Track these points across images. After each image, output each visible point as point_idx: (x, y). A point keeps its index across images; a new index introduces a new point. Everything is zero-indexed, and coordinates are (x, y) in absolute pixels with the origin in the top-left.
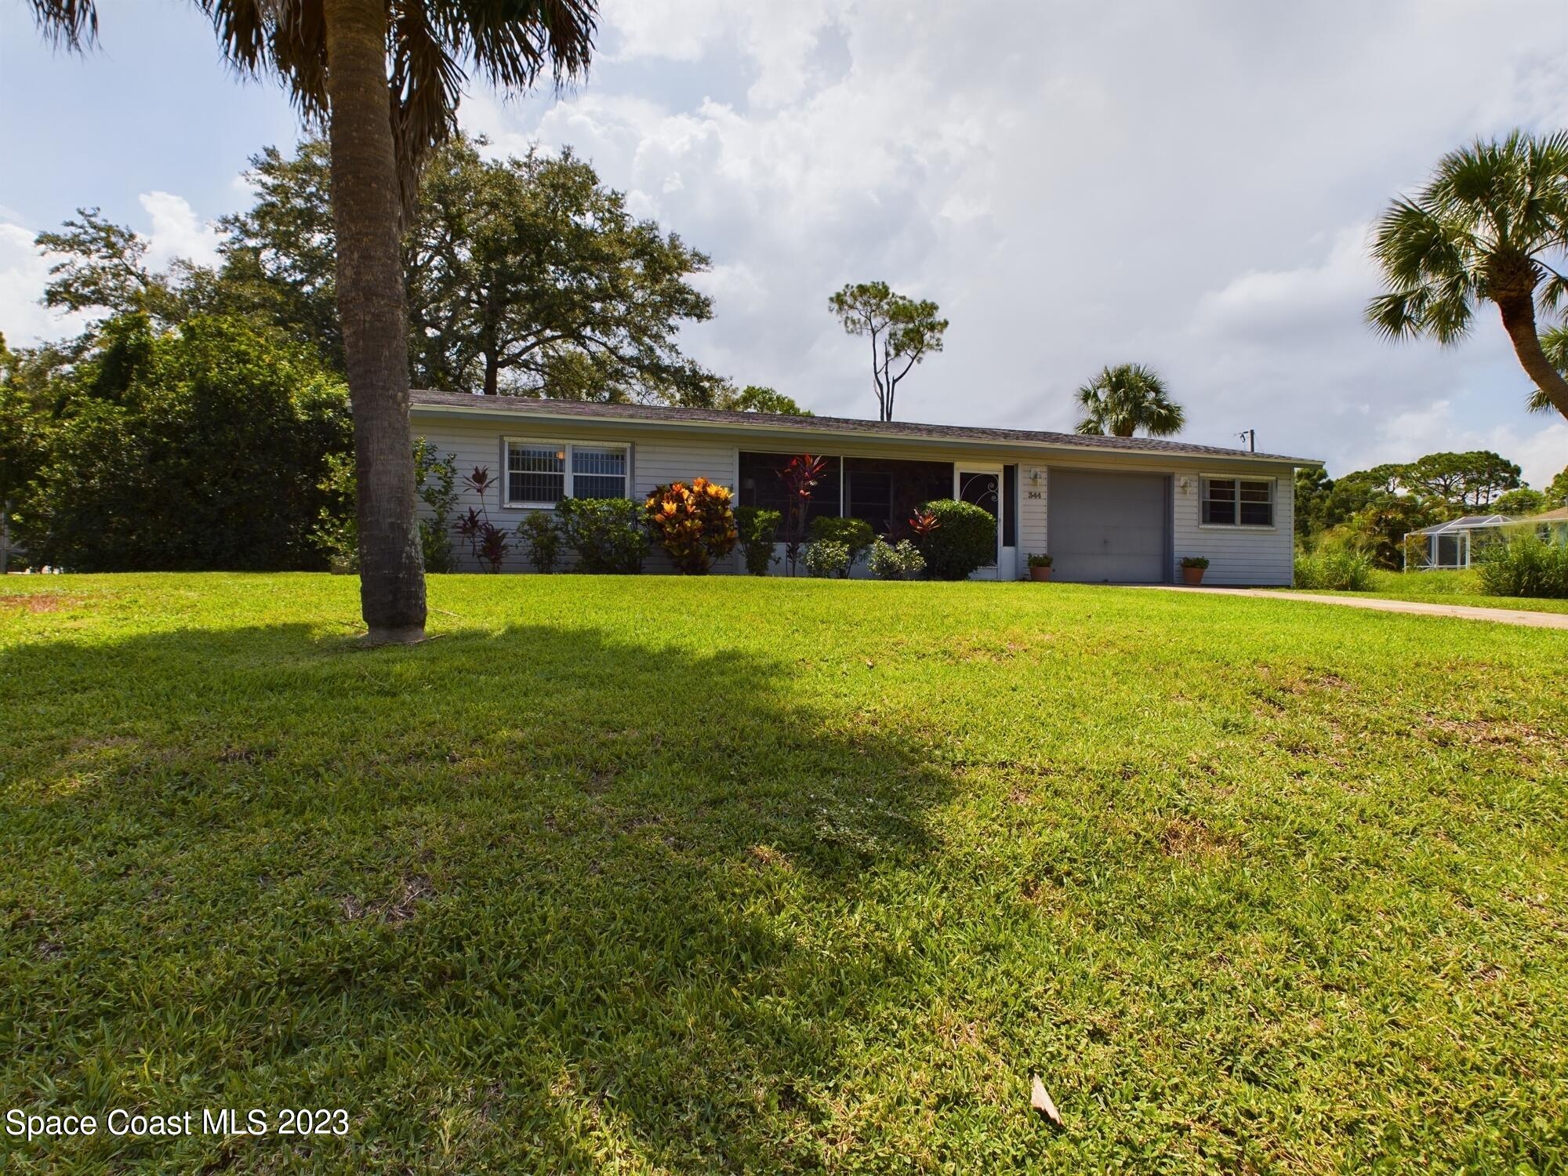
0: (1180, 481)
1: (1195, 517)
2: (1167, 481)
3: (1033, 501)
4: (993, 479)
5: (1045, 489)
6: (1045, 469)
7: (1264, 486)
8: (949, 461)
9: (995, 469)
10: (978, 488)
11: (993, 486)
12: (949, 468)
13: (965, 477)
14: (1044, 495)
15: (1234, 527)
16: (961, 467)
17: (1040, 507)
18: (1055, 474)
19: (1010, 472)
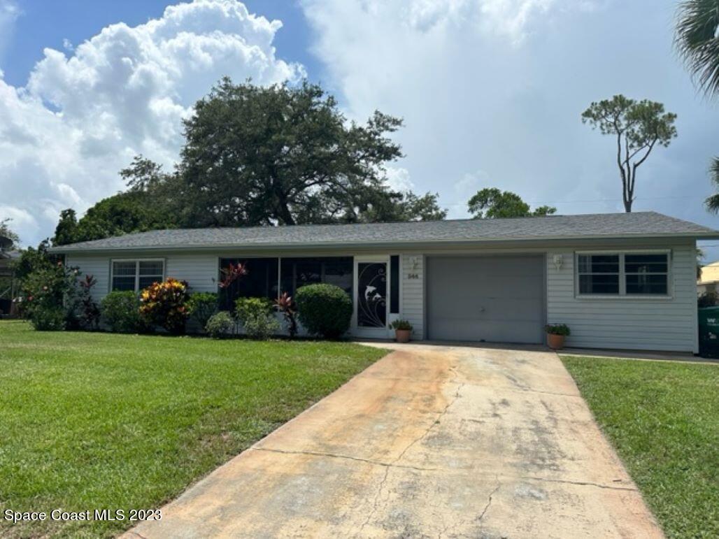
0: (554, 259)
1: (572, 288)
2: (541, 258)
3: (412, 280)
4: (383, 266)
5: (421, 271)
6: (422, 256)
7: (663, 258)
8: (350, 255)
9: (385, 259)
10: (372, 273)
11: (382, 271)
12: (351, 259)
13: (361, 266)
14: (421, 276)
15: (617, 297)
16: (359, 259)
17: (419, 284)
18: (428, 260)
19: (395, 261)
